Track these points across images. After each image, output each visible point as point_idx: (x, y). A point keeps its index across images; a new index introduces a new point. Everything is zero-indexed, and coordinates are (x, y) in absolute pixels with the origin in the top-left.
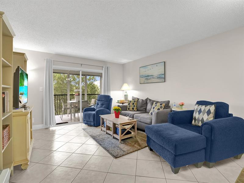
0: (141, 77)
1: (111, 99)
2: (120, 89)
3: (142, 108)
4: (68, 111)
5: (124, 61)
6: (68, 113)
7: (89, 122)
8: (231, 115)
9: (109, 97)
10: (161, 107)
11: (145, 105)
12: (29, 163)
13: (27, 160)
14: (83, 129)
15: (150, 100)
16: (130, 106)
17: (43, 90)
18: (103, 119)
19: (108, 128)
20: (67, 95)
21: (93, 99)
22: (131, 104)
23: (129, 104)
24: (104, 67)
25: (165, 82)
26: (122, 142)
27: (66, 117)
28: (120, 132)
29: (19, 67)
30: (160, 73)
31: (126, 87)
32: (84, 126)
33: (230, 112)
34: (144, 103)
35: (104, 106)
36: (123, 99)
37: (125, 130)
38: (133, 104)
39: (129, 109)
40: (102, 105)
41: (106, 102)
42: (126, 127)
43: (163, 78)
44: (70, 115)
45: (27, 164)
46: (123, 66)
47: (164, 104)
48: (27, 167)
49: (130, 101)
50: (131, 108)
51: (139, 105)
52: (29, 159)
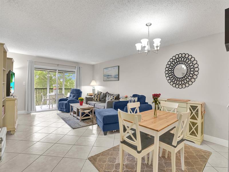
0: (104, 76)
1: (81, 92)
2: (89, 84)
3: (103, 99)
4: (48, 102)
5: (93, 63)
6: (47, 104)
7: (62, 109)
8: (147, 103)
9: (79, 90)
10: (113, 99)
11: (105, 97)
12: (16, 130)
13: (14, 128)
14: (57, 114)
15: (108, 93)
16: (95, 98)
17: (26, 84)
18: (72, 106)
19: (75, 113)
20: (47, 89)
21: (68, 93)
22: (96, 97)
23: (94, 96)
24: (77, 68)
25: (118, 80)
26: (82, 121)
27: (45, 107)
28: (80, 114)
29: (10, 70)
30: (115, 74)
31: (93, 83)
32: (59, 112)
33: (146, 101)
34: (104, 96)
35: (75, 97)
36: (91, 92)
37: (85, 113)
38: (97, 96)
39: (94, 100)
40: (74, 96)
41: (77, 94)
42: (85, 111)
43: (118, 78)
44: (48, 106)
45: (14, 131)
46: (93, 66)
47: (115, 97)
48: (14, 133)
49: (95, 94)
50: (95, 99)
51: (101, 97)
52: (16, 127)
